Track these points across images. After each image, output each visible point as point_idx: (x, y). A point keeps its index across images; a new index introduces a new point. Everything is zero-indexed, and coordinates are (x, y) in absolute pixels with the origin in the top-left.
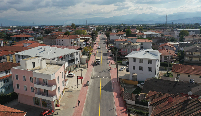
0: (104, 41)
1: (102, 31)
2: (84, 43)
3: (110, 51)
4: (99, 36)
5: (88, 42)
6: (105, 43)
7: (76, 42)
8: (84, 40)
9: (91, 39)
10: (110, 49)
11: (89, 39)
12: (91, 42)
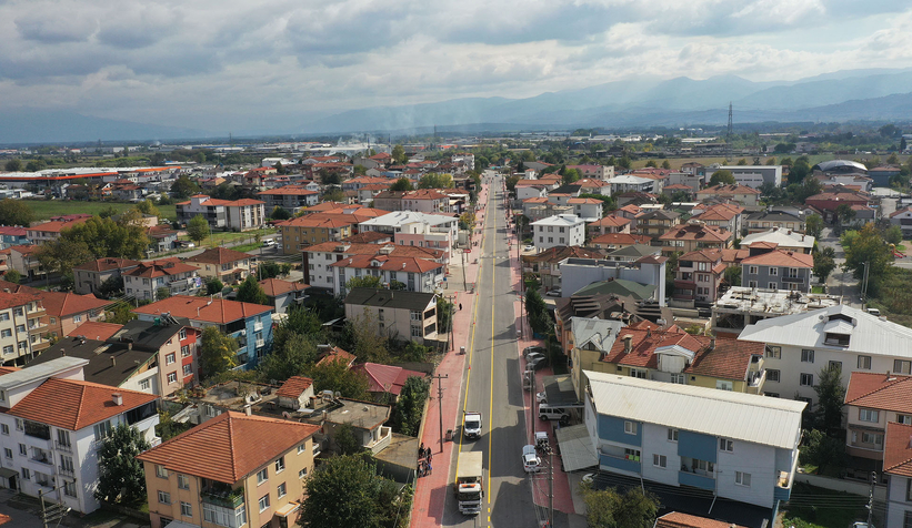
0: (500, 202)
1: (495, 169)
2: (455, 208)
3: (513, 225)
4: (487, 186)
5: (463, 206)
6: (502, 207)
7: (442, 205)
8: (455, 201)
9: (467, 199)
10: (513, 222)
11: (463, 198)
12: (468, 204)
